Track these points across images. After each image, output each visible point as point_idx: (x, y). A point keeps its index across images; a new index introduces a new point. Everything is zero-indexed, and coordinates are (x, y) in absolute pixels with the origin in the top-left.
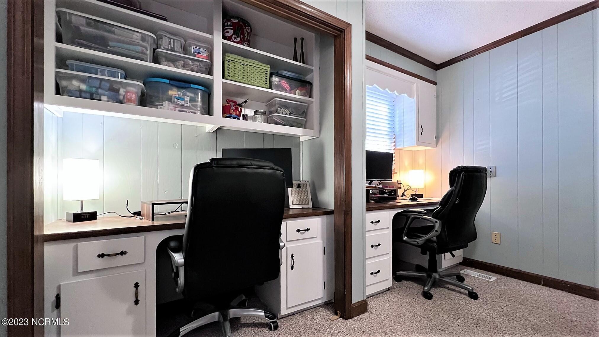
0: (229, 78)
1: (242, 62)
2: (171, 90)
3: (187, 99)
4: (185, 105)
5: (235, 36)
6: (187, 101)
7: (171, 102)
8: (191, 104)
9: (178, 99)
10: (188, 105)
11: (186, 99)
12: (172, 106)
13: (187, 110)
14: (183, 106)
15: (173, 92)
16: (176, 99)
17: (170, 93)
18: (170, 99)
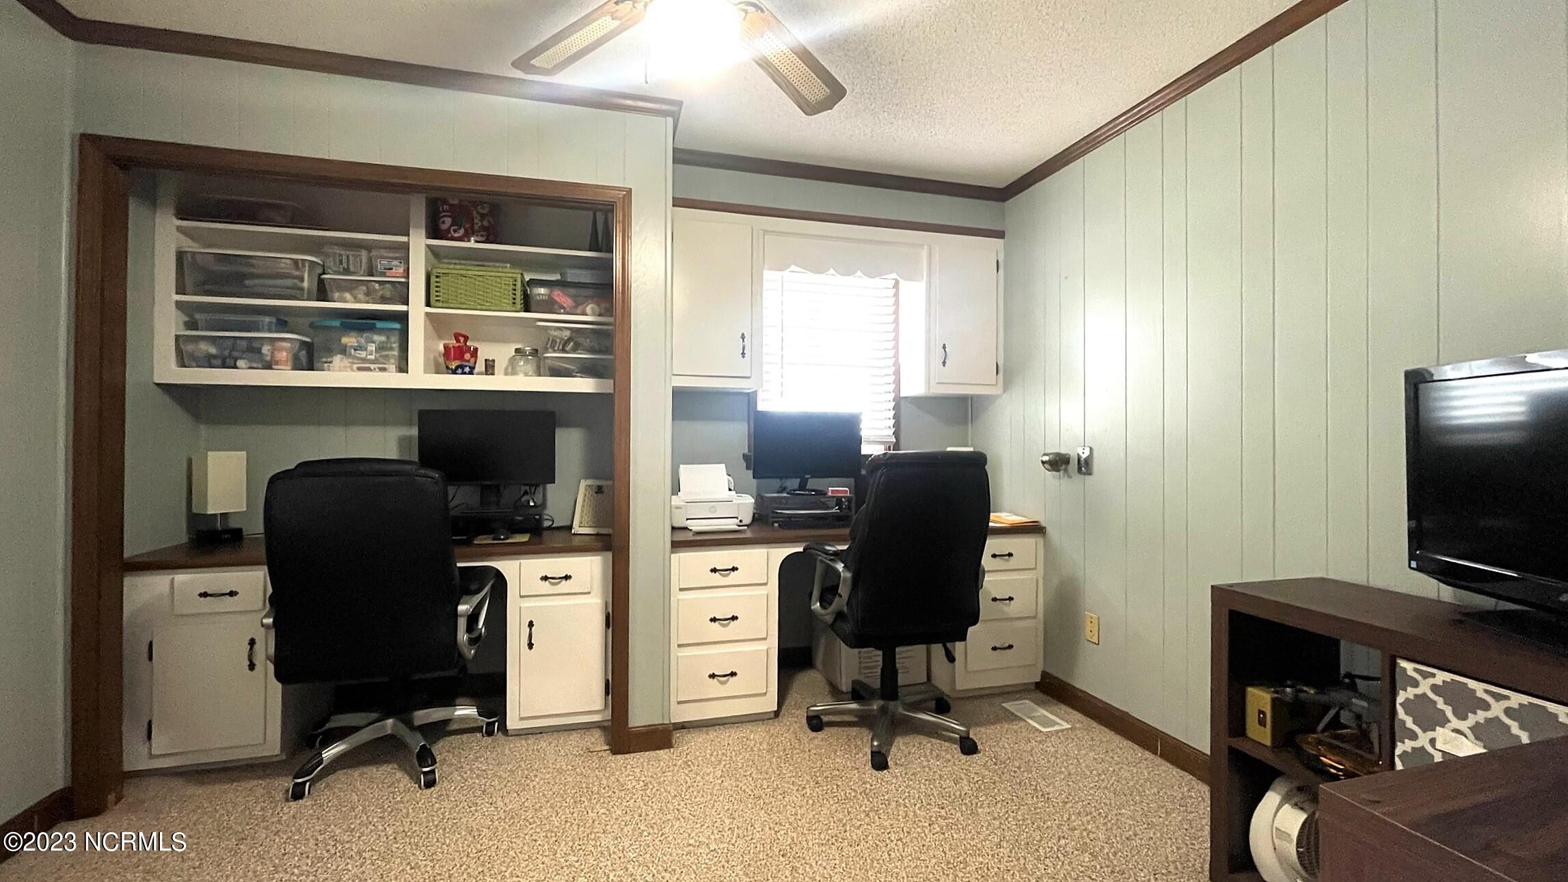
0: (440, 304)
1: (464, 272)
2: (348, 336)
3: (372, 347)
4: (369, 357)
5: (456, 227)
6: (372, 351)
7: (345, 354)
8: (378, 355)
9: (355, 350)
10: (372, 357)
11: (369, 348)
12: (346, 362)
13: (372, 366)
14: (364, 360)
15: (349, 340)
16: (353, 350)
17: (345, 340)
18: (344, 351)
